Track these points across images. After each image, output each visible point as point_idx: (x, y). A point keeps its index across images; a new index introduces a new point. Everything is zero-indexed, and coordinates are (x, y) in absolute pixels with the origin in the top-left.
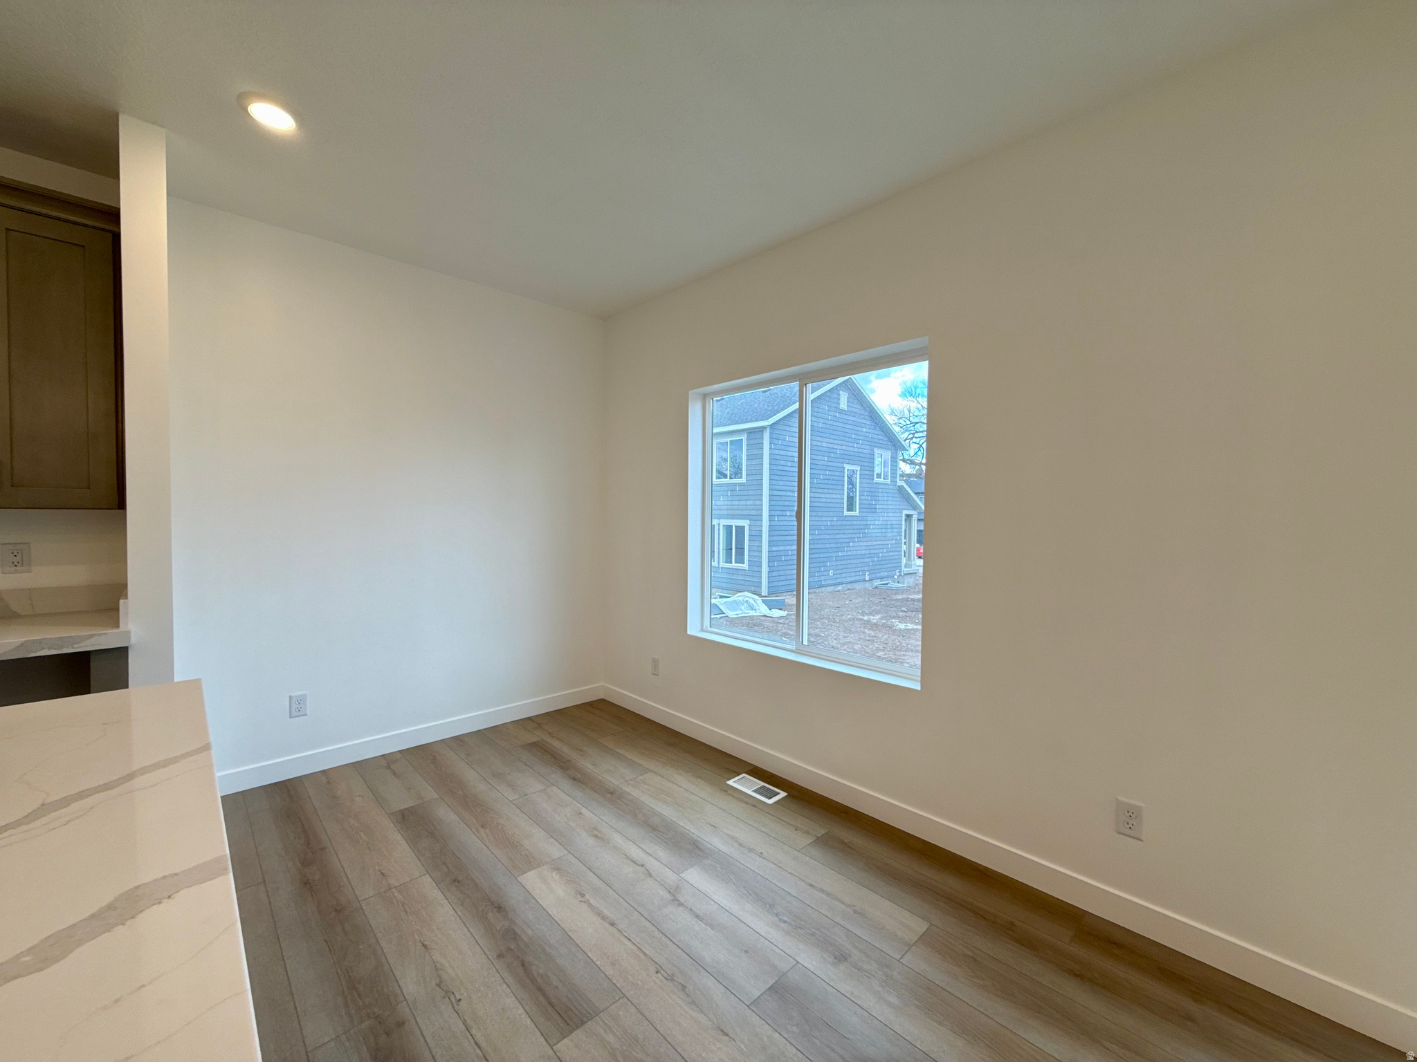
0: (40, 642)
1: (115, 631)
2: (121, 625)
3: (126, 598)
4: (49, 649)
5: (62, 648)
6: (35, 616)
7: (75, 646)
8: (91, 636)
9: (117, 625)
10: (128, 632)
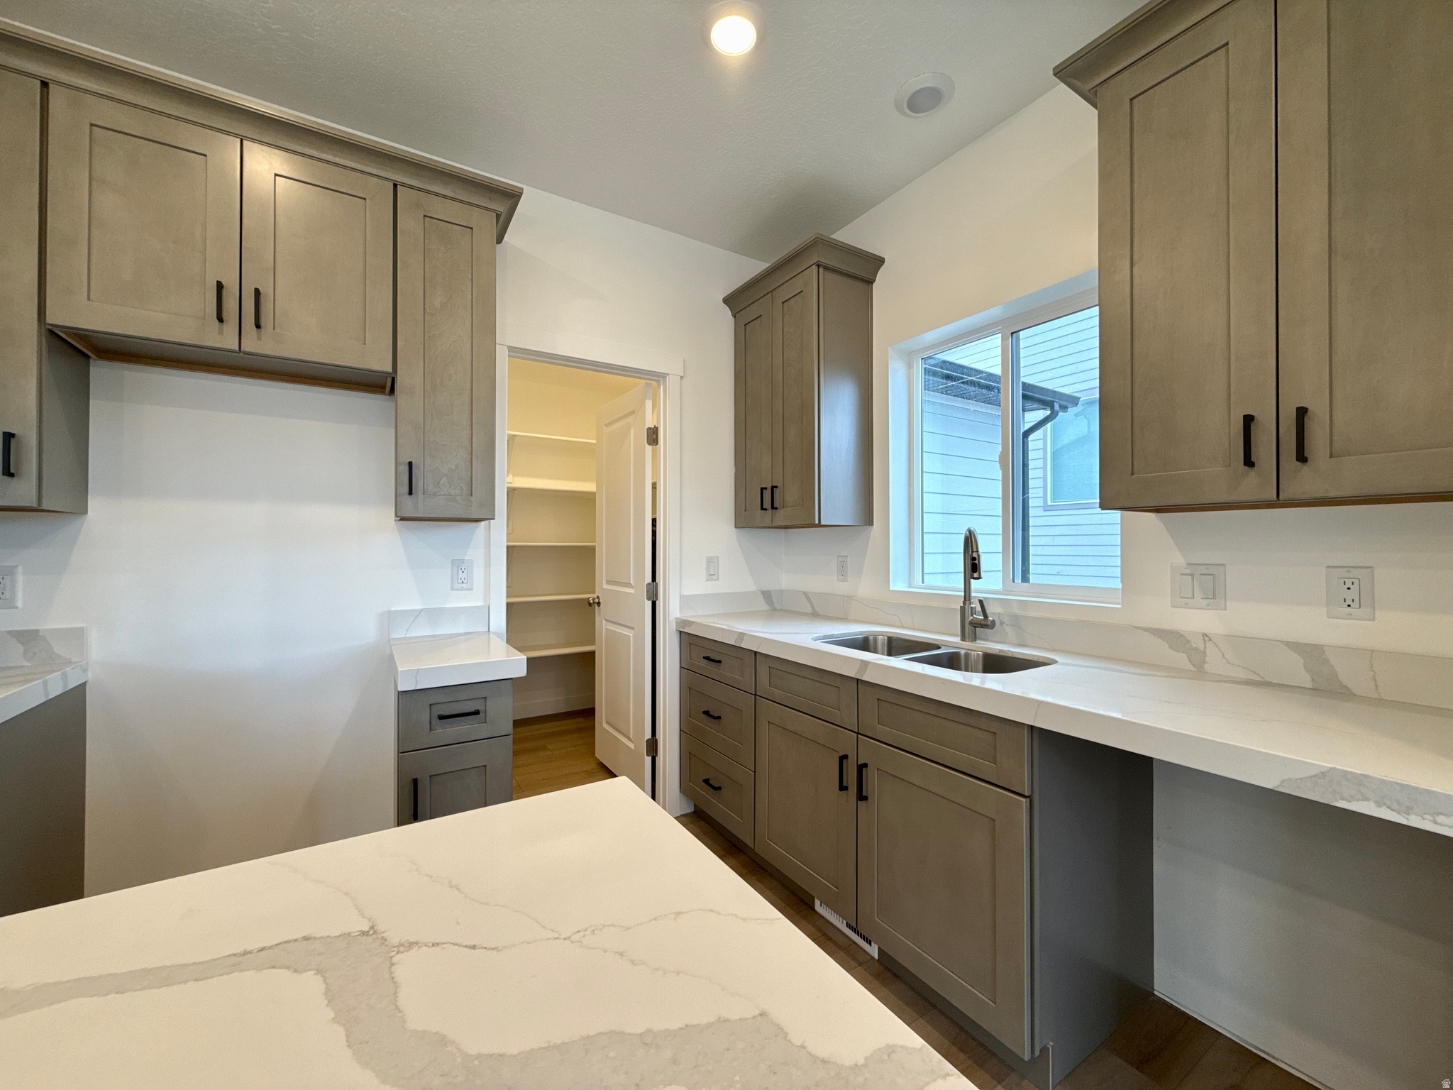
4: (1379, 804)
5: (1408, 811)
6: (1379, 702)
7: (1441, 819)
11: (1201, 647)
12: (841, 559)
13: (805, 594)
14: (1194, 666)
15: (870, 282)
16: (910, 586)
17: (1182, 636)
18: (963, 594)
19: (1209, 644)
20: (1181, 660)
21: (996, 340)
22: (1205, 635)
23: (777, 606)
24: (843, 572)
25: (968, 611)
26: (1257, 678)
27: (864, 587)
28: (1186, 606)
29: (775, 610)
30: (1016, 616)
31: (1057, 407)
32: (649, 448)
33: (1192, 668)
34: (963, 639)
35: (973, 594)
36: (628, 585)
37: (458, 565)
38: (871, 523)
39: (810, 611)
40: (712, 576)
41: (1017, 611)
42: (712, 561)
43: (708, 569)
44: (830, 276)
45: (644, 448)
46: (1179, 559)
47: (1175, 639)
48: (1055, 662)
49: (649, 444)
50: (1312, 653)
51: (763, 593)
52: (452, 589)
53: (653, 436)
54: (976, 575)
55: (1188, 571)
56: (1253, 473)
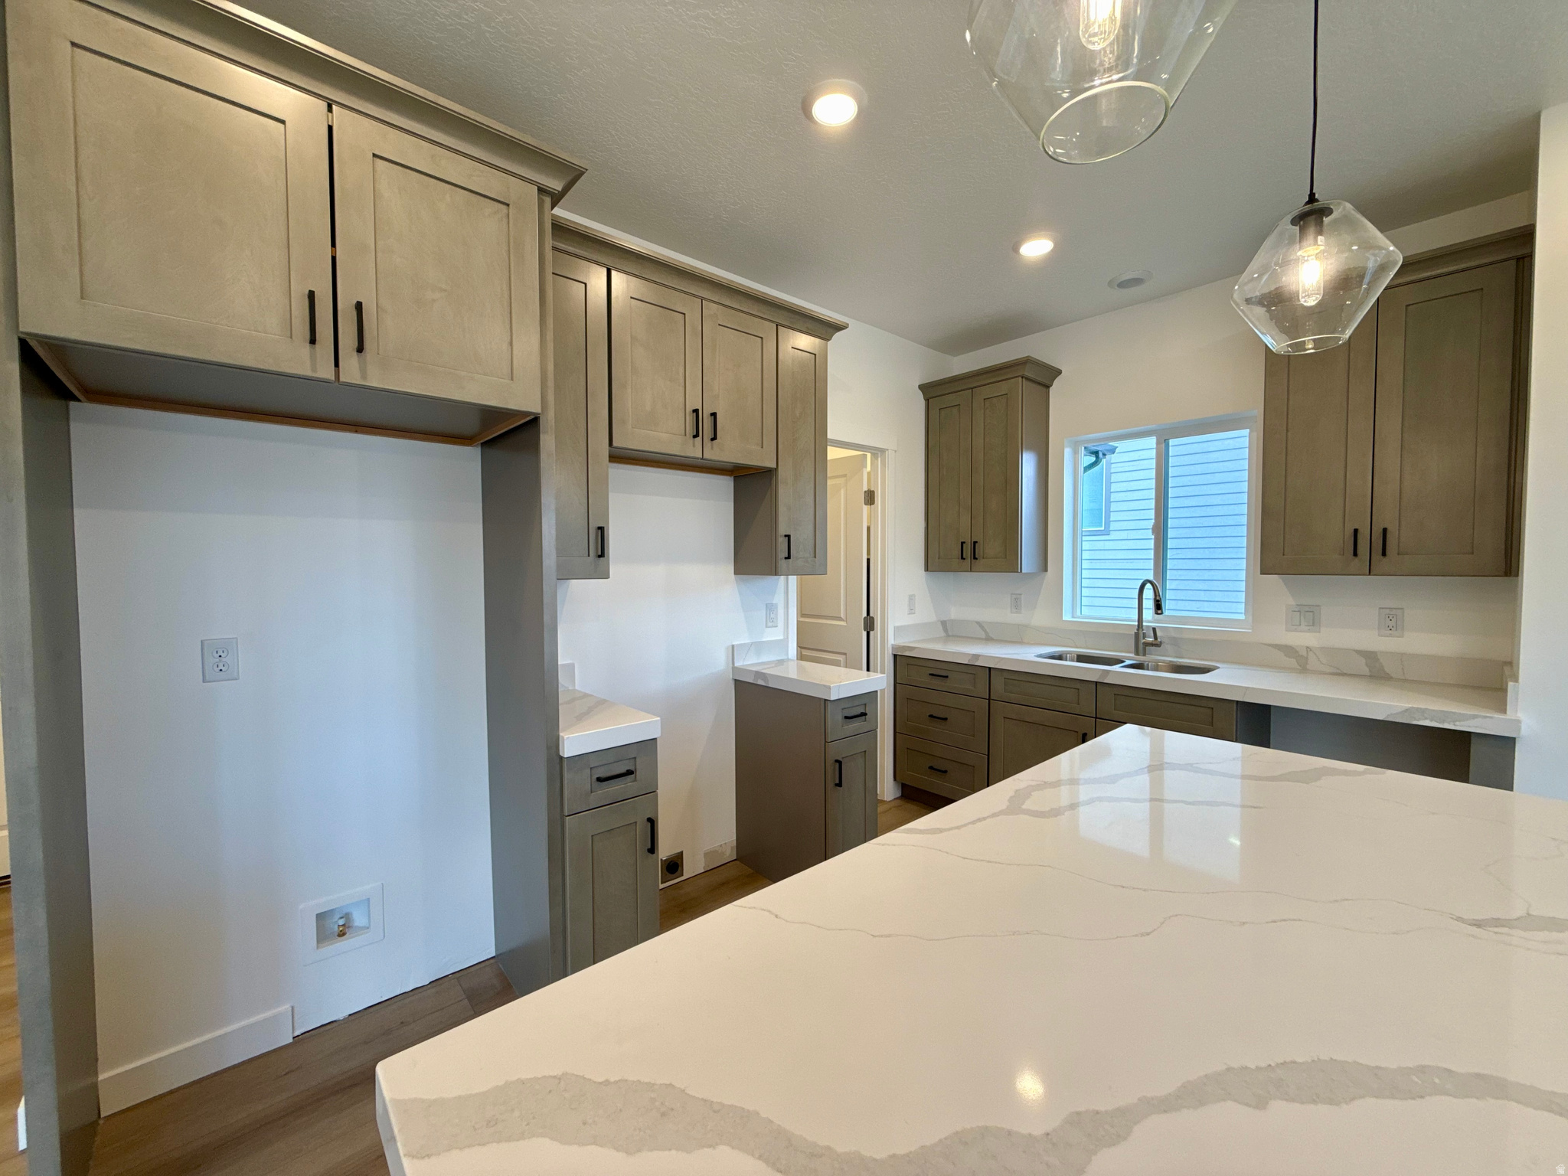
0: (1423, 711)
1: (1502, 716)
2: (1508, 712)
3: (1516, 680)
4: (1431, 720)
5: (1443, 722)
6: (1405, 681)
7: (1457, 723)
8: (1474, 717)
9: (1504, 711)
10: (1519, 721)
11: (1305, 654)
12: (1015, 596)
13: (978, 623)
14: (1300, 666)
15: (1048, 387)
16: (1073, 617)
17: (1293, 648)
18: (1136, 623)
19: (1310, 653)
20: (1292, 662)
21: (1152, 442)
22: (1307, 647)
23: (950, 634)
24: (1016, 605)
25: (1141, 635)
26: (1338, 671)
27: (1038, 617)
28: (1296, 630)
29: (948, 636)
30: (1174, 638)
31: (1101, 455)
32: (866, 508)
33: (1298, 667)
34: (1137, 653)
35: (1144, 624)
36: (839, 619)
37: (770, 608)
38: (1046, 569)
39: (984, 636)
40: (912, 611)
41: (1173, 634)
42: (911, 598)
43: (909, 605)
44: (1029, 383)
45: (862, 509)
46: (1291, 601)
47: (1289, 650)
48: (1219, 668)
49: (865, 504)
50: (1370, 656)
51: (941, 622)
52: (766, 627)
53: (870, 498)
54: (1159, 612)
55: (1297, 610)
56: (1356, 560)
